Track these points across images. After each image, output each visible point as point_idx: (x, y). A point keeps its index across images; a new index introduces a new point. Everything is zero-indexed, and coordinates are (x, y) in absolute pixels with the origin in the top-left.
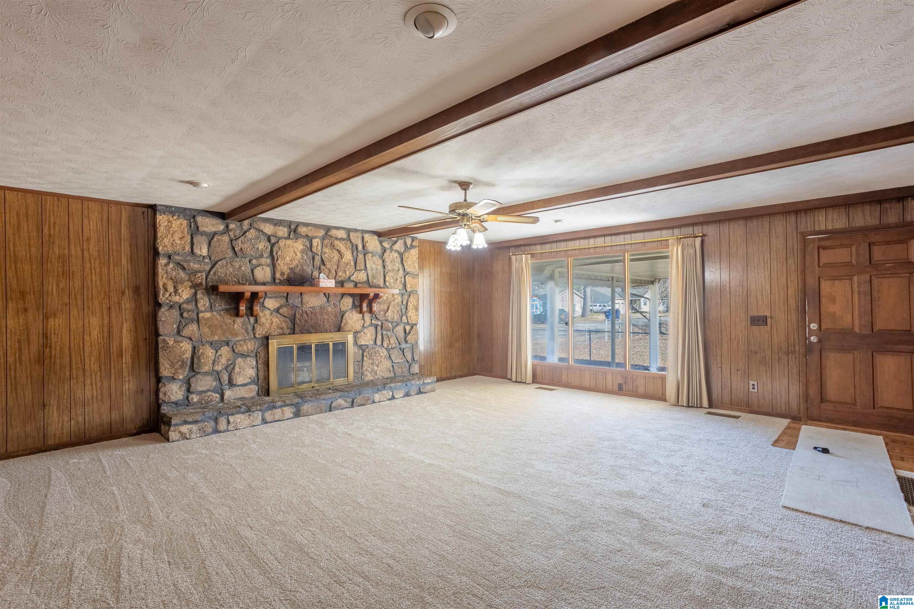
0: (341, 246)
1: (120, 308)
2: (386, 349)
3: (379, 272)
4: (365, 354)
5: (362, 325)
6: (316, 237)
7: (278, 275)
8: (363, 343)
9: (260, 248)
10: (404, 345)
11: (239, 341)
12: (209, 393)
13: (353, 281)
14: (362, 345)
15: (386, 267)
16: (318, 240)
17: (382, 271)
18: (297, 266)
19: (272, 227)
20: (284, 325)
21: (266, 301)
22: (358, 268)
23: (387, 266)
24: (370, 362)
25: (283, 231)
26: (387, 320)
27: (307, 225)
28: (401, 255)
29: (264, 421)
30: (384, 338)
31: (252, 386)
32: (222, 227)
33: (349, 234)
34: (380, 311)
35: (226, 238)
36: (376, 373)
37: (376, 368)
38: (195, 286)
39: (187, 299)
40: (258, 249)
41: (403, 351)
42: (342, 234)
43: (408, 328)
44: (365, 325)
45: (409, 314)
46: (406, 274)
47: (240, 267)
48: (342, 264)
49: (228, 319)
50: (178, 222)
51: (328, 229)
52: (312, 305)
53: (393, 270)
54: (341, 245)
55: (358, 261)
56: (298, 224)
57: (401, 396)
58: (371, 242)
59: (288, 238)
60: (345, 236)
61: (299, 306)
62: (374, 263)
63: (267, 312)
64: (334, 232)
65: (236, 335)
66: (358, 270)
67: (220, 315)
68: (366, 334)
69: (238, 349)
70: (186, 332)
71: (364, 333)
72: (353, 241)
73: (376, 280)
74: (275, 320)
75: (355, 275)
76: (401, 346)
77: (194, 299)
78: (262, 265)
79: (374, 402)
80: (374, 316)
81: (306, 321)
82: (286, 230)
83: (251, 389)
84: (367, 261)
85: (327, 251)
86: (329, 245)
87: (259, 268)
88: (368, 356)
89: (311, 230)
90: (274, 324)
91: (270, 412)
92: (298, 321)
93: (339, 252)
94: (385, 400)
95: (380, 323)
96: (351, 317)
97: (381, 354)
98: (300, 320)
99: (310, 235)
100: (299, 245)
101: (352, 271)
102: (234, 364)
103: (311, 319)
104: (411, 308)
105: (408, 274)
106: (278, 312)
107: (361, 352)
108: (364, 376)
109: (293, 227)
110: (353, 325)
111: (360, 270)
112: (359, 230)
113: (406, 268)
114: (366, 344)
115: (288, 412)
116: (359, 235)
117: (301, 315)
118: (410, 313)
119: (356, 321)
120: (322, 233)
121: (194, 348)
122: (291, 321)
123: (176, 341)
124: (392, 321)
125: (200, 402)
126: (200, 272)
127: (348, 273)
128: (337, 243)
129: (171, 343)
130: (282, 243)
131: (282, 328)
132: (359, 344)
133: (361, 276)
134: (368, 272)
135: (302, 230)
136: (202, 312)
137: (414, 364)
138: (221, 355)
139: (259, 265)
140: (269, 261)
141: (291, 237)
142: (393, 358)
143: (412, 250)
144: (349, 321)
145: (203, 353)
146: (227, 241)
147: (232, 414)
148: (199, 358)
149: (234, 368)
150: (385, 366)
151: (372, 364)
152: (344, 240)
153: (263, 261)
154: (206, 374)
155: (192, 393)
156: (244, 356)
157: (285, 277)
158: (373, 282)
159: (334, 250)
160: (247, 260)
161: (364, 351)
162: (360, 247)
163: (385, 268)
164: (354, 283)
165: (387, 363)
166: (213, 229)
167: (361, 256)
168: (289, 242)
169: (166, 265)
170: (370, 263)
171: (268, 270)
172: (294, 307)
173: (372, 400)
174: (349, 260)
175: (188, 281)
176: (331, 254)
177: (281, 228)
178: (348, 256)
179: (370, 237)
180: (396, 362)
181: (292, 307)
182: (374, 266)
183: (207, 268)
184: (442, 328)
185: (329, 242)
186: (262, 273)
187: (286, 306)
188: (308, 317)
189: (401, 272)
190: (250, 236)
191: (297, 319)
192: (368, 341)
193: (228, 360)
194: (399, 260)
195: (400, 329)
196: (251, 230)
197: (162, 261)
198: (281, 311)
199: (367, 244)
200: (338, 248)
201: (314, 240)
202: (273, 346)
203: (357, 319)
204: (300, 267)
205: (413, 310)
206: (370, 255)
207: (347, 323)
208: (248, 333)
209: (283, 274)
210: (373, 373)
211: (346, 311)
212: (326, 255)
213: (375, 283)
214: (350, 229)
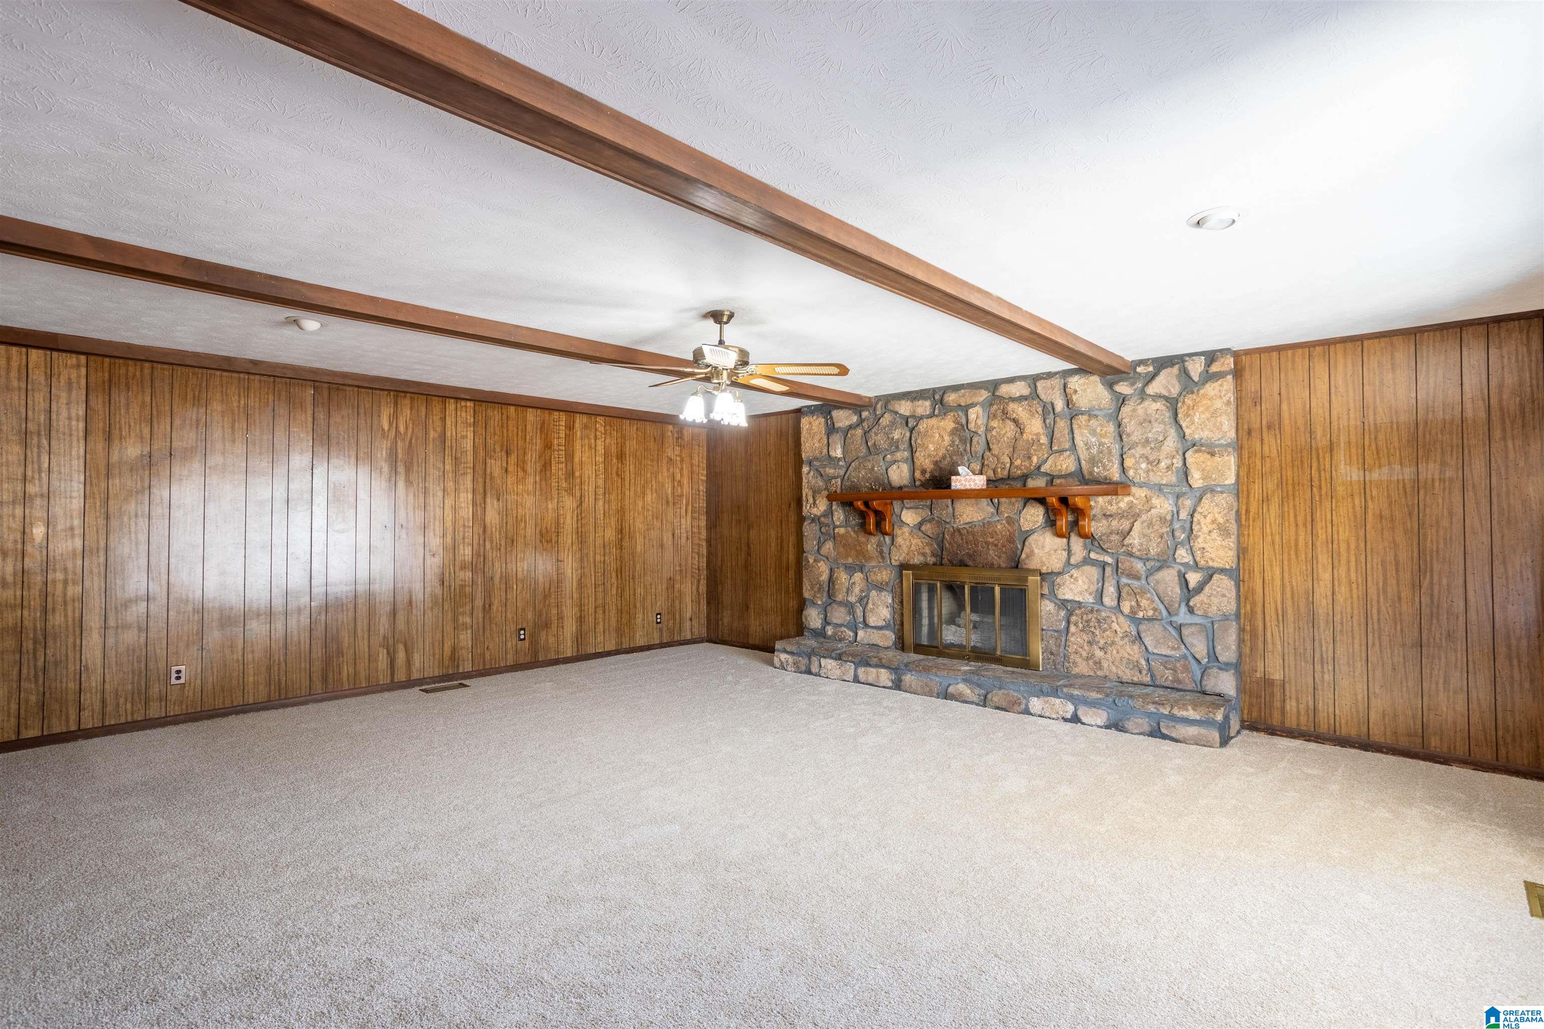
0: (1019, 411)
1: (788, 521)
2: (1127, 616)
3: (1106, 451)
4: (1073, 619)
5: (1064, 560)
6: (973, 405)
7: (918, 474)
8: (1069, 596)
9: (896, 437)
10: (1183, 617)
11: (874, 567)
12: (843, 629)
13: (1046, 474)
14: (1068, 601)
15: (1124, 437)
16: (978, 409)
17: (1117, 447)
18: (944, 457)
19: (909, 403)
20: (927, 550)
21: (903, 513)
22: (1055, 448)
23: (1129, 435)
24: (1086, 639)
25: (924, 407)
26: (1131, 555)
27: (956, 388)
28: (1173, 404)
29: (856, 680)
30: (1124, 594)
31: (887, 632)
32: (855, 419)
33: (1036, 386)
34: (1111, 533)
35: (859, 432)
36: (1098, 664)
37: (1099, 654)
38: (831, 498)
39: (825, 511)
40: (893, 439)
41: (1179, 629)
42: (1020, 389)
43: (1194, 578)
44: (1072, 561)
45: (1199, 543)
46: (1187, 445)
47: (873, 468)
48: (1020, 443)
49: (862, 538)
50: (817, 422)
51: (993, 385)
52: (968, 520)
53: (1147, 441)
54: (1020, 409)
55: (1055, 433)
56: (945, 390)
57: (1100, 722)
58: (1085, 391)
59: (932, 415)
60: (1026, 391)
61: (948, 520)
62: (1093, 433)
63: (906, 529)
64: (1004, 390)
65: (871, 558)
66: (1057, 452)
67: (854, 531)
68: (1076, 580)
69: (872, 577)
70: (824, 551)
71: (1072, 576)
72: (1043, 397)
73: (1098, 467)
74: (914, 542)
75: (1050, 462)
76: (1174, 619)
77: (829, 513)
78: (898, 461)
79: (1027, 712)
80: (1096, 543)
81: (959, 546)
82: (928, 403)
83: (885, 635)
84: (1076, 432)
85: (995, 425)
86: (999, 413)
87: (894, 467)
88: (1081, 625)
89: (963, 396)
90: (913, 548)
91: (863, 669)
92: (947, 545)
93: (1015, 421)
94: (1054, 716)
95: (1109, 560)
96: (1040, 543)
97: (1115, 626)
98: (950, 544)
99: (963, 404)
100: (948, 424)
101: (1043, 455)
102: (868, 596)
103: (967, 543)
104: (1205, 529)
105: (1194, 445)
106: (919, 529)
107: (1063, 613)
108: (1069, 663)
109: (937, 397)
110: (1044, 559)
111: (1061, 451)
112: (1056, 373)
113: (1188, 432)
114: (1077, 599)
115: (885, 676)
116: (1057, 382)
117: (953, 535)
118: (1200, 540)
119: (1052, 552)
120: (984, 395)
121: (831, 570)
122: (938, 545)
123: (815, 561)
124: (1145, 557)
125: (835, 634)
126: (836, 478)
127: (1035, 459)
128: (1012, 406)
129: (811, 561)
130: (922, 426)
131: (924, 554)
132: (1061, 597)
133: (1066, 464)
134: (1080, 452)
135: (951, 398)
136: (838, 527)
137: (1215, 670)
138: (854, 583)
139: (895, 461)
140: (906, 454)
141: (937, 412)
142: (1148, 641)
143: (1207, 386)
144: (1036, 551)
145: (837, 578)
146: (860, 435)
147: (825, 657)
148: (833, 583)
149: (867, 603)
150: (1127, 656)
151: (1090, 643)
152: (1026, 399)
153: (899, 455)
154: (841, 604)
155: (829, 624)
156: (880, 588)
157: (928, 476)
158: (1091, 473)
159: (1008, 421)
160: (881, 457)
161: (1070, 613)
162: (1060, 405)
163: (1121, 440)
164: (1049, 478)
165: (1133, 650)
166: (847, 423)
167: (1062, 424)
168: (933, 421)
169: (809, 473)
170: (1082, 435)
171: (905, 468)
172: (940, 523)
173: (1023, 707)
174: (1038, 434)
175: (825, 489)
176: (1002, 429)
177: (920, 402)
178: (1035, 426)
179: (1083, 381)
180: (1155, 651)
181: (938, 522)
182: (1093, 440)
183: (842, 472)
184: (1372, 591)
185: (999, 409)
186: (898, 471)
187: (930, 521)
188: (962, 539)
189: (1171, 444)
190: (884, 423)
191: (945, 542)
192: (1081, 593)
193: (862, 591)
194: (1168, 415)
195: (1168, 578)
196: (886, 415)
197: (805, 469)
198: (923, 528)
199: (1074, 397)
200: (1014, 415)
201: (971, 410)
202: (909, 580)
203: (1056, 547)
204: (948, 459)
205: (1215, 535)
206: (1083, 419)
207: (1032, 553)
208: (883, 558)
209: (923, 472)
210: (1091, 662)
211: (1029, 533)
212: (994, 433)
213: (1098, 473)
214: (1038, 375)
